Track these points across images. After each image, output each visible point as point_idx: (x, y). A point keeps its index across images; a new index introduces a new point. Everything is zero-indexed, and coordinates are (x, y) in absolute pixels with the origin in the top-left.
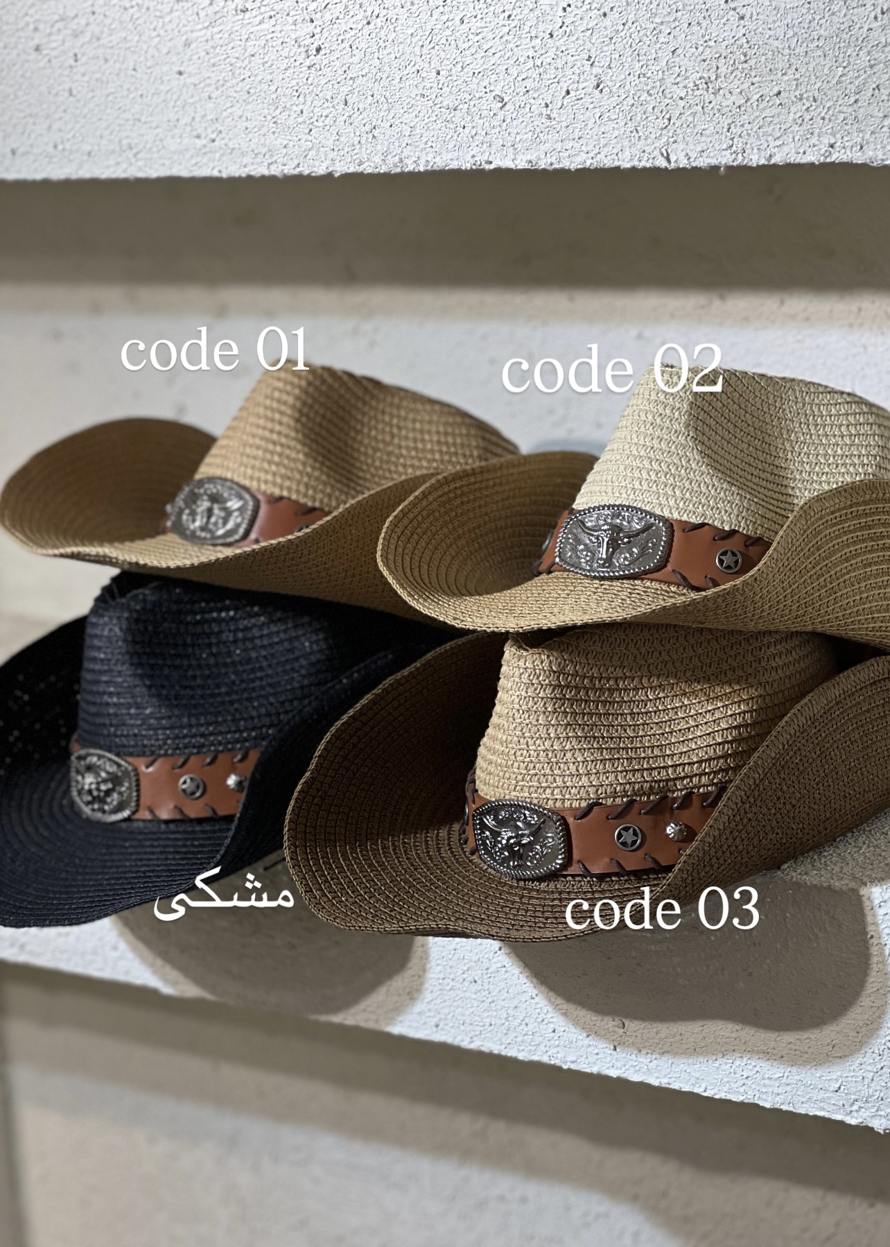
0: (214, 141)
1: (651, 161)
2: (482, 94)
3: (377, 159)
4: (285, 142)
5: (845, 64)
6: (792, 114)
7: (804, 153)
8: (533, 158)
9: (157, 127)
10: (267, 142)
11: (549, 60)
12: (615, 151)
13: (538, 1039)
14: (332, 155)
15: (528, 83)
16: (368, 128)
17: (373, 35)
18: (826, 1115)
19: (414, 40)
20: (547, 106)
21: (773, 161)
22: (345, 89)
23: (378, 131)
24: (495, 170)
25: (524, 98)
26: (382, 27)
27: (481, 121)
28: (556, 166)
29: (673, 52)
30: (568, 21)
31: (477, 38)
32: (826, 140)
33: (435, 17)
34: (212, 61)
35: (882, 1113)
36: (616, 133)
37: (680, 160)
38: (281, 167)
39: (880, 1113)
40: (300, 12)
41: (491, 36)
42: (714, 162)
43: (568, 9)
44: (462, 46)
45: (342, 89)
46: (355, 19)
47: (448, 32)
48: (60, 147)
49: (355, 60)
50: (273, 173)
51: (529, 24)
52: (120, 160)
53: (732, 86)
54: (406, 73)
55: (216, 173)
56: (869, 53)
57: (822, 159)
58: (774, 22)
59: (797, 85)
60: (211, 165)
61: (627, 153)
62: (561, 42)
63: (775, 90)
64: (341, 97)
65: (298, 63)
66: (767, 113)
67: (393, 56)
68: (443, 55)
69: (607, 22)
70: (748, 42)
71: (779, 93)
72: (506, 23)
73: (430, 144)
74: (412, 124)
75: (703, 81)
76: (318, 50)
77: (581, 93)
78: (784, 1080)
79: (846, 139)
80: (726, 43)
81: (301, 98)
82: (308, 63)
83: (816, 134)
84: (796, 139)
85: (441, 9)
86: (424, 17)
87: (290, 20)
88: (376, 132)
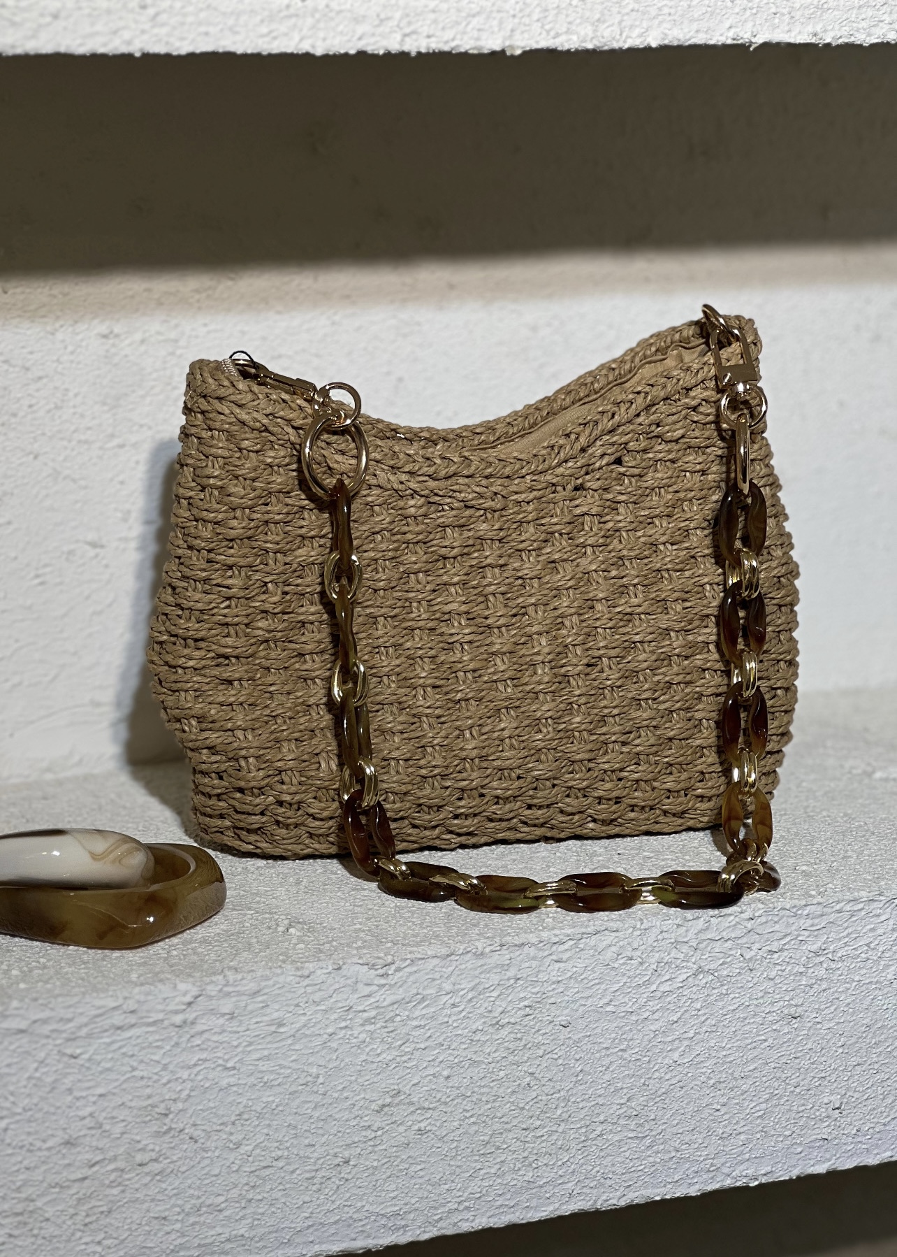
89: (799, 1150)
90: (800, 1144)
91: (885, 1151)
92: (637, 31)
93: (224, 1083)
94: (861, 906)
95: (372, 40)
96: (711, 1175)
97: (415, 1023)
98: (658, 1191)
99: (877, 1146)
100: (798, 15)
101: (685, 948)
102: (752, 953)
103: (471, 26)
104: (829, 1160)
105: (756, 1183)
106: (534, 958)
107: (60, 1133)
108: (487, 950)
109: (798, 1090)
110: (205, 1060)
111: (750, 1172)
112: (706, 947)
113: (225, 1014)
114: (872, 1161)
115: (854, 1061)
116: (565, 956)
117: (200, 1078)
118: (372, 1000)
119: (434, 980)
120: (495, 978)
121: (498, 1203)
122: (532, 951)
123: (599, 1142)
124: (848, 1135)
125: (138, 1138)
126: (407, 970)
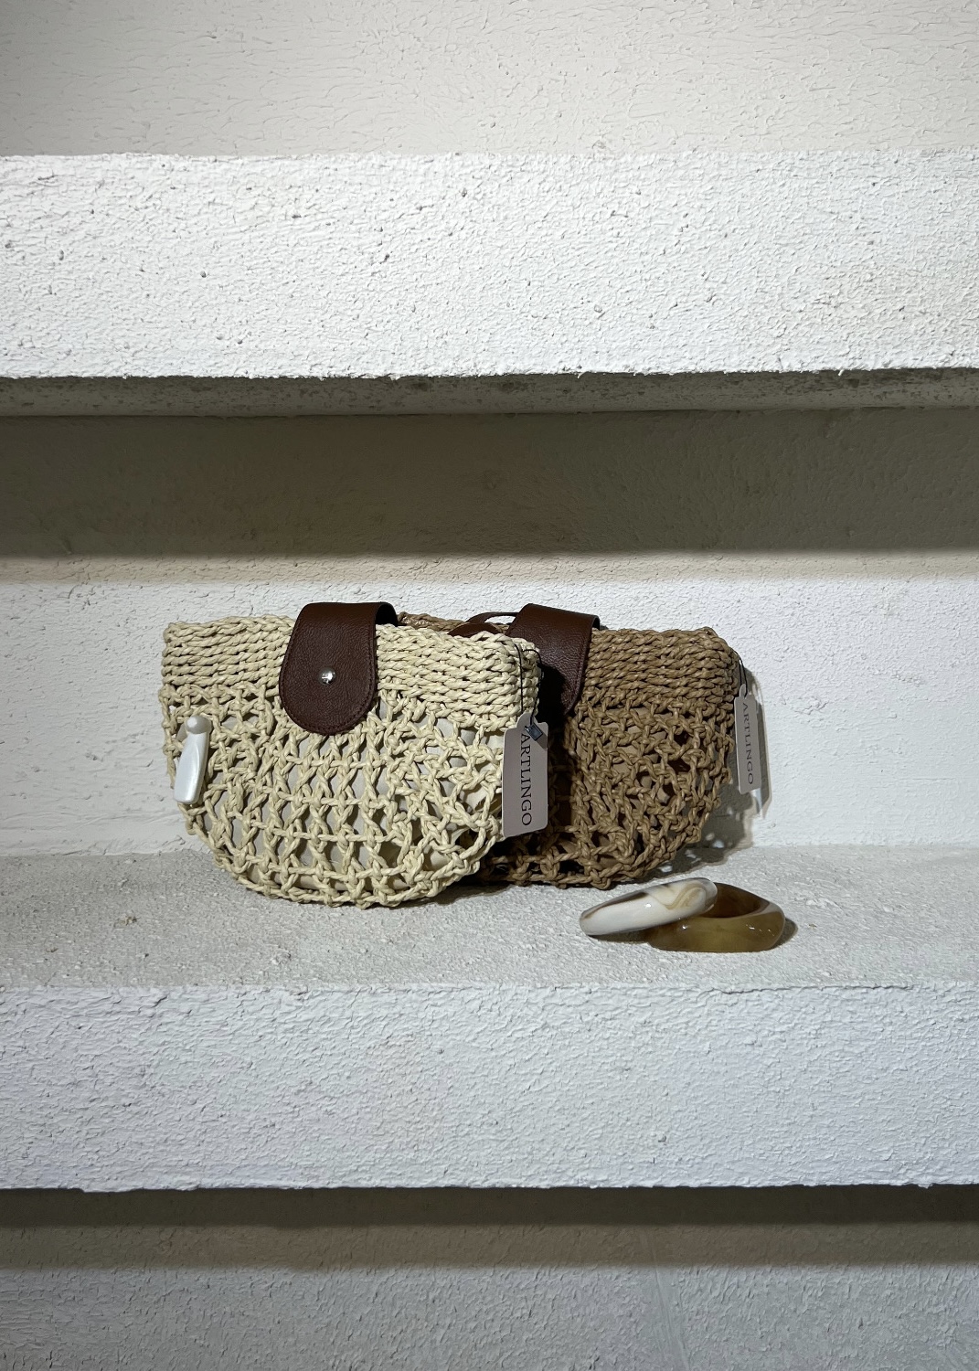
89: (631, 1167)
90: (632, 1163)
91: (704, 1178)
92: (488, 364)
93: (183, 1060)
94: (680, 994)
95: (289, 369)
96: (559, 1175)
97: (324, 1036)
98: (514, 1180)
99: (697, 1173)
100: (615, 353)
101: (534, 1008)
102: (589, 1018)
103: (361, 360)
104: (656, 1178)
105: (595, 1186)
106: (416, 1001)
107: (69, 1077)
108: (379, 991)
109: (629, 1123)
110: (169, 1042)
111: (589, 1178)
112: (552, 1009)
113: (183, 1013)
114: (693, 1183)
115: (675, 1108)
116: (439, 1003)
117: (166, 1053)
118: (291, 1016)
119: (338, 1008)
120: (384, 1012)
121: (389, 1171)
122: (414, 996)
123: (467, 1139)
124: (671, 1163)
125: (123, 1087)
126: (319, 998)
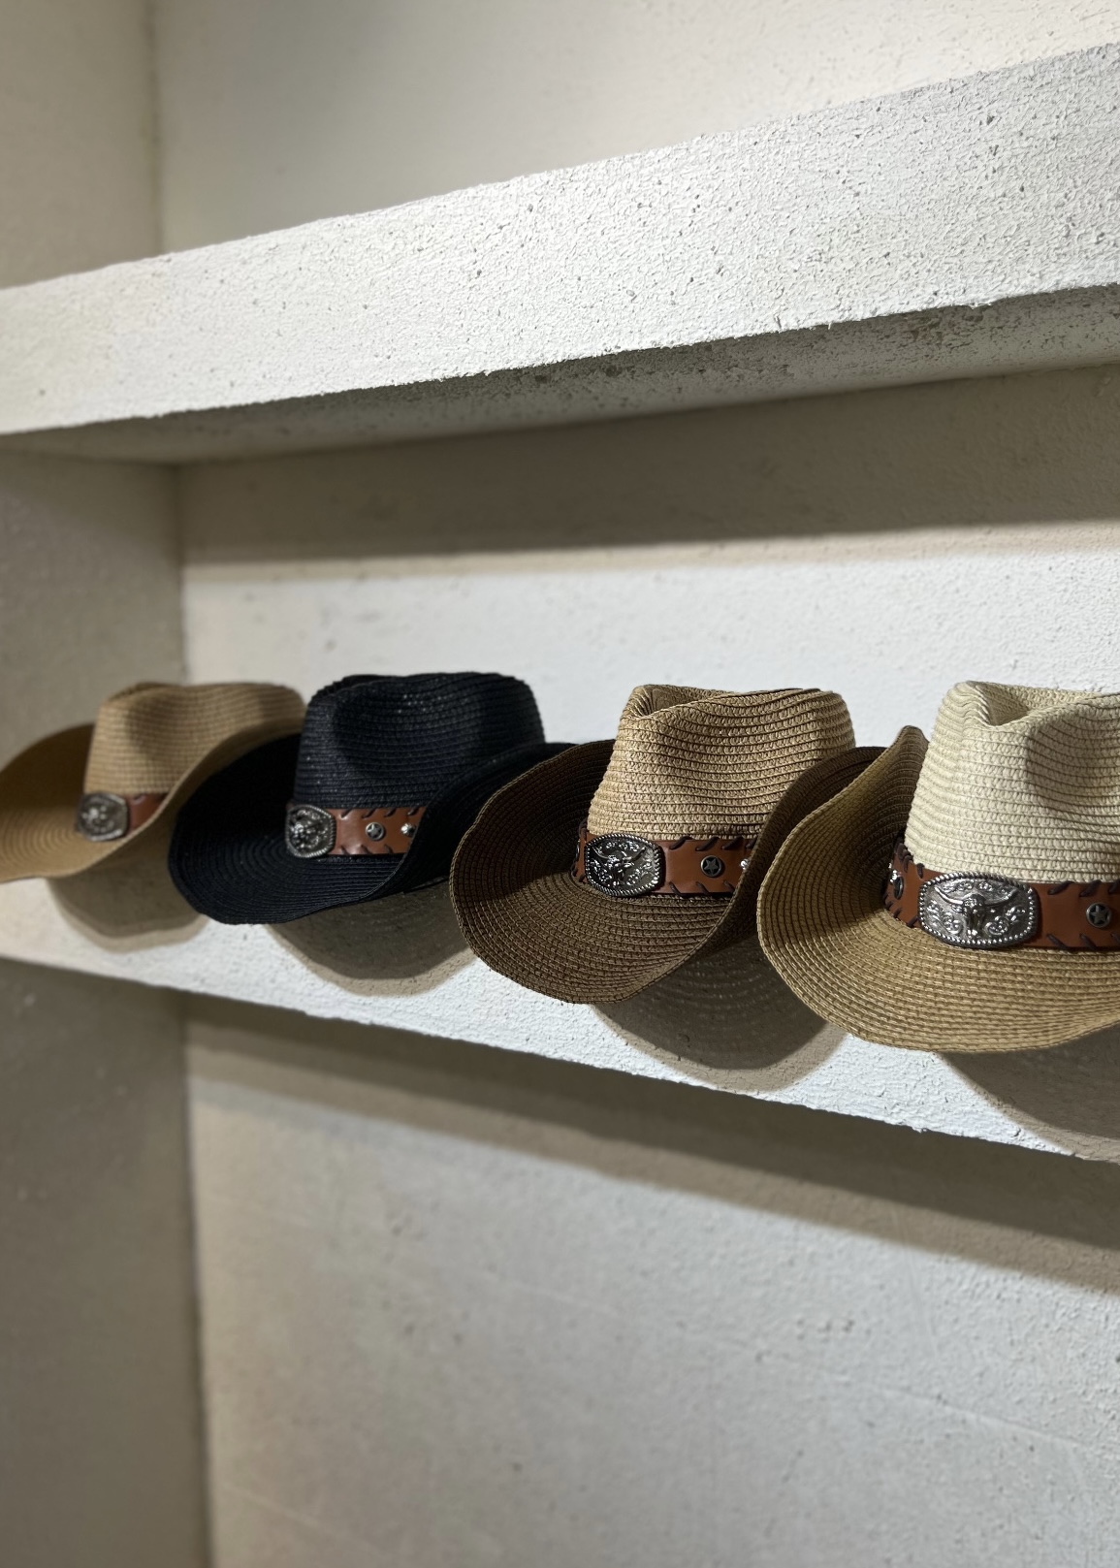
0: (389, 357)
1: (763, 328)
2: (616, 291)
3: (522, 357)
4: (446, 352)
5: (953, 221)
6: (898, 271)
7: (908, 303)
8: (657, 339)
9: (345, 352)
10: (432, 353)
11: (676, 255)
12: (731, 324)
13: (612, 1051)
14: (484, 357)
15: (657, 278)
16: (516, 332)
17: (525, 256)
18: (868, 1116)
19: (560, 255)
20: (672, 294)
21: (877, 314)
22: (499, 303)
23: (524, 333)
24: (623, 352)
25: (652, 290)
26: (534, 247)
27: (613, 315)
28: (676, 344)
29: (791, 232)
30: (695, 220)
31: (614, 246)
32: (930, 290)
33: (579, 234)
34: (392, 294)
35: (922, 1115)
36: (733, 309)
37: (790, 323)
38: (442, 372)
39: (919, 1115)
40: (466, 245)
41: (627, 242)
42: (821, 321)
43: (698, 210)
44: (601, 253)
45: (496, 303)
46: (512, 243)
47: (591, 244)
48: (268, 376)
49: (509, 278)
50: (436, 377)
51: (661, 227)
52: (314, 380)
53: (844, 254)
54: (551, 282)
55: (389, 383)
56: (977, 208)
57: (925, 307)
58: (888, 194)
59: (905, 245)
60: (386, 377)
61: (742, 324)
62: (689, 238)
63: (885, 252)
64: (496, 308)
65: (461, 287)
66: (875, 273)
67: (541, 271)
68: (584, 263)
69: (732, 216)
70: (861, 214)
71: (888, 254)
72: (641, 229)
73: (567, 339)
74: (553, 324)
75: (817, 252)
76: (479, 273)
77: (703, 279)
78: (831, 1086)
79: (949, 285)
80: (840, 218)
81: (462, 315)
82: (470, 285)
83: (920, 286)
84: (901, 291)
85: (585, 225)
86: (570, 234)
87: (457, 252)
88: (522, 335)
